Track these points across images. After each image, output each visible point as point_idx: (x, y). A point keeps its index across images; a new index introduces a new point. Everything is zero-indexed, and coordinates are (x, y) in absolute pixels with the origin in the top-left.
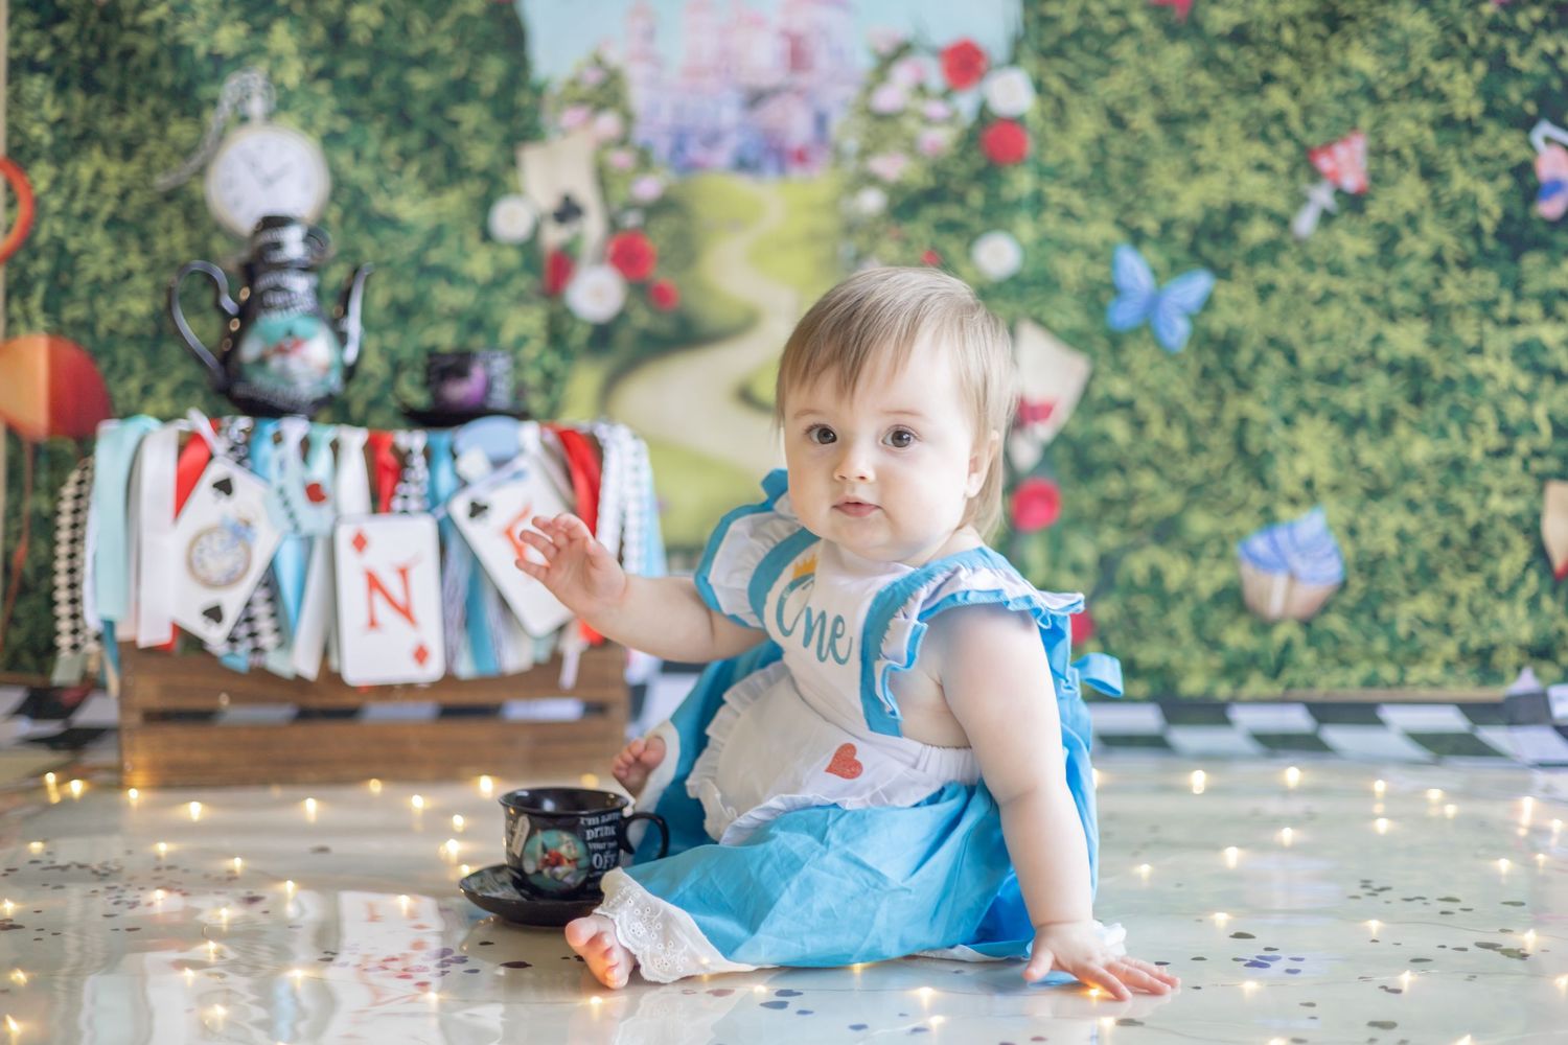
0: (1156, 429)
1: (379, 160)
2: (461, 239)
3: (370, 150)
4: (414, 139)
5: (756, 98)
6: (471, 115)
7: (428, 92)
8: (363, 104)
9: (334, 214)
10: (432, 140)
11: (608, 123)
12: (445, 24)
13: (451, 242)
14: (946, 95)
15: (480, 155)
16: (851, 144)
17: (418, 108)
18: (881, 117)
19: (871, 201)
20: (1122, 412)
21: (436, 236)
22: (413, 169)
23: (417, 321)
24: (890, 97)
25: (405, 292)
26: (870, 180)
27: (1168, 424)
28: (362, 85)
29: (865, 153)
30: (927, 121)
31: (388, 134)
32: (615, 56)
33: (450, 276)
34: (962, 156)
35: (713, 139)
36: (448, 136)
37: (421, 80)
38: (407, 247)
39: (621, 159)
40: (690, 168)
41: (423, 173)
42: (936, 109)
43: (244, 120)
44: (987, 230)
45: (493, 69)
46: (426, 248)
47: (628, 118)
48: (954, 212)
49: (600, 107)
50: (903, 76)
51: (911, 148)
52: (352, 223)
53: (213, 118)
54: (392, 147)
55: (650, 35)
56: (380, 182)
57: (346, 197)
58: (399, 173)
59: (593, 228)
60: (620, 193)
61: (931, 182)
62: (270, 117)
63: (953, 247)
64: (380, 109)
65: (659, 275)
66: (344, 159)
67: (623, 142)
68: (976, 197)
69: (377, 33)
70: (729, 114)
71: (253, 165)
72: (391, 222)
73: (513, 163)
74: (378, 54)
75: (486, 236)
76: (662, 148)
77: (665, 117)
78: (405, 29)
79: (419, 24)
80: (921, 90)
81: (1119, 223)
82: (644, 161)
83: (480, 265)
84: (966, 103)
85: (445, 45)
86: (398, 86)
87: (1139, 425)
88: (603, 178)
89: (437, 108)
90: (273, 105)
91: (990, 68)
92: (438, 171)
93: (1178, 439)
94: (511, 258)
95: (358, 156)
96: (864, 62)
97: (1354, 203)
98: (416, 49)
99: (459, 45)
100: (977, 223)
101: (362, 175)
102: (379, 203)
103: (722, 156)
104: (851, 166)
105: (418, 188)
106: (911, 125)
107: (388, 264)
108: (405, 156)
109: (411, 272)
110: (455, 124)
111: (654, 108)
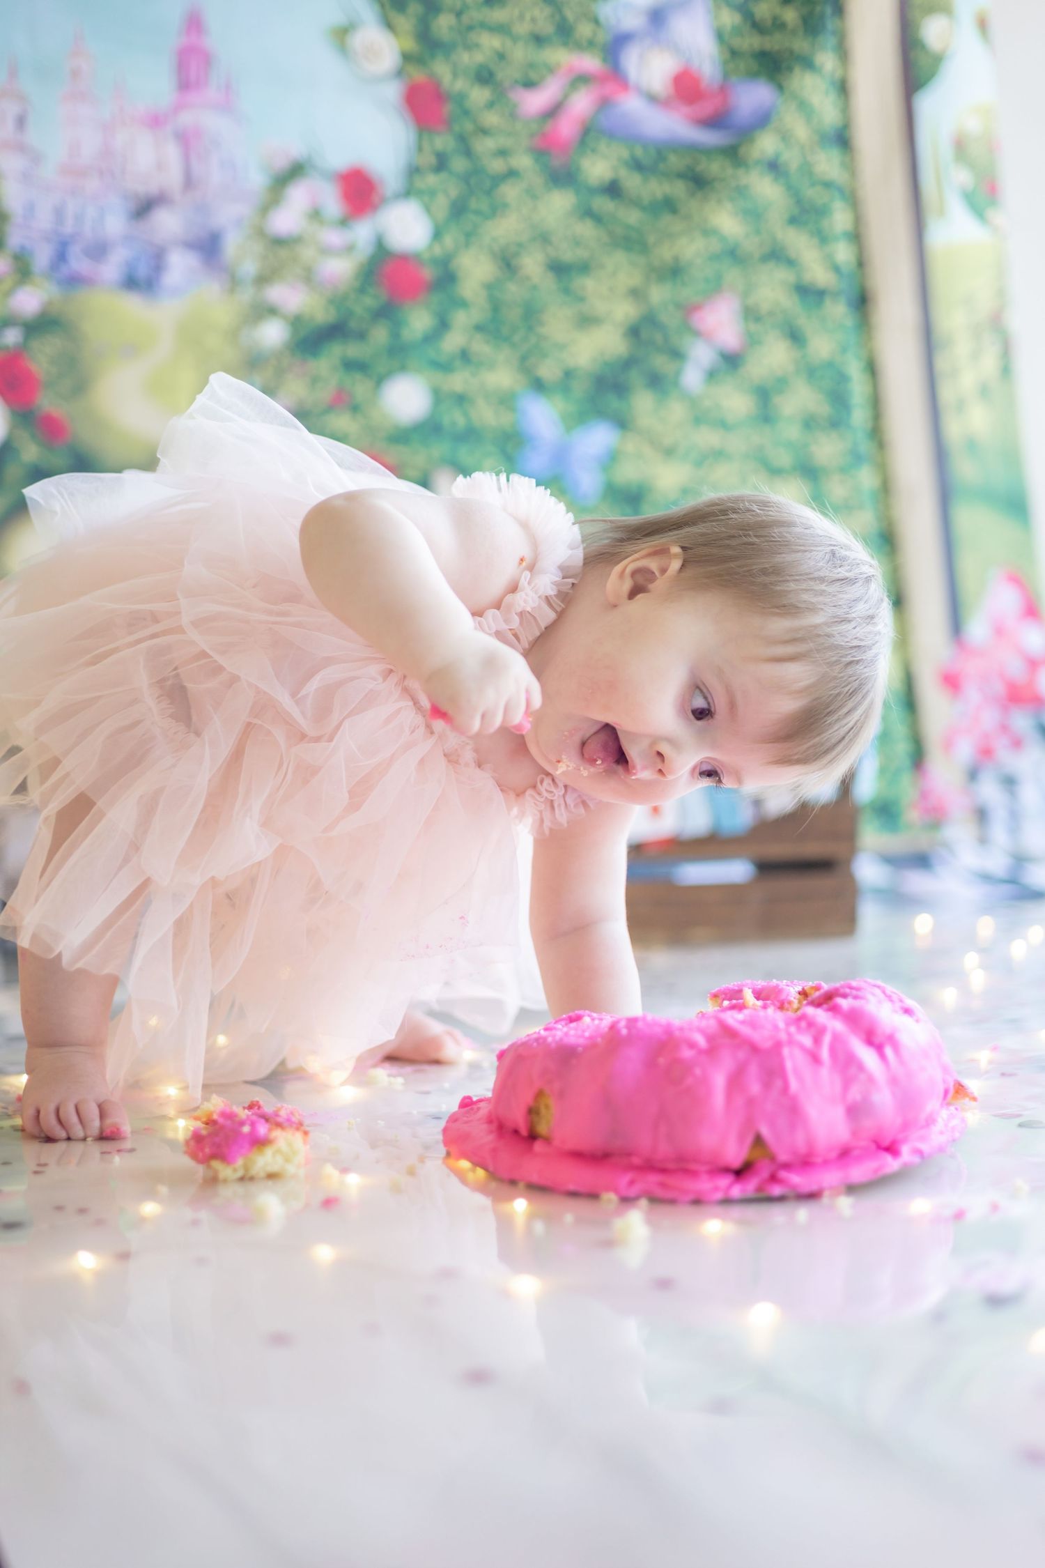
5: (144, 208)
14: (344, 223)
16: (249, 267)
18: (279, 242)
19: (273, 334)
24: (287, 219)
26: (271, 311)
29: (263, 280)
30: (326, 251)
34: (362, 290)
35: (99, 251)
40: (74, 281)
42: (333, 237)
44: (395, 371)
48: (354, 350)
50: (298, 197)
51: (308, 277)
55: (20, 122)
61: (332, 316)
63: (360, 387)
65: (46, 402)
68: (380, 335)
70: (115, 224)
76: (42, 257)
77: (44, 220)
80: (315, 215)
81: (521, 370)
82: (23, 269)
84: (363, 232)
91: (383, 200)
96: (257, 180)
97: (731, 361)
100: (384, 363)
103: (111, 269)
104: (246, 295)
106: (307, 253)
111: (30, 209)
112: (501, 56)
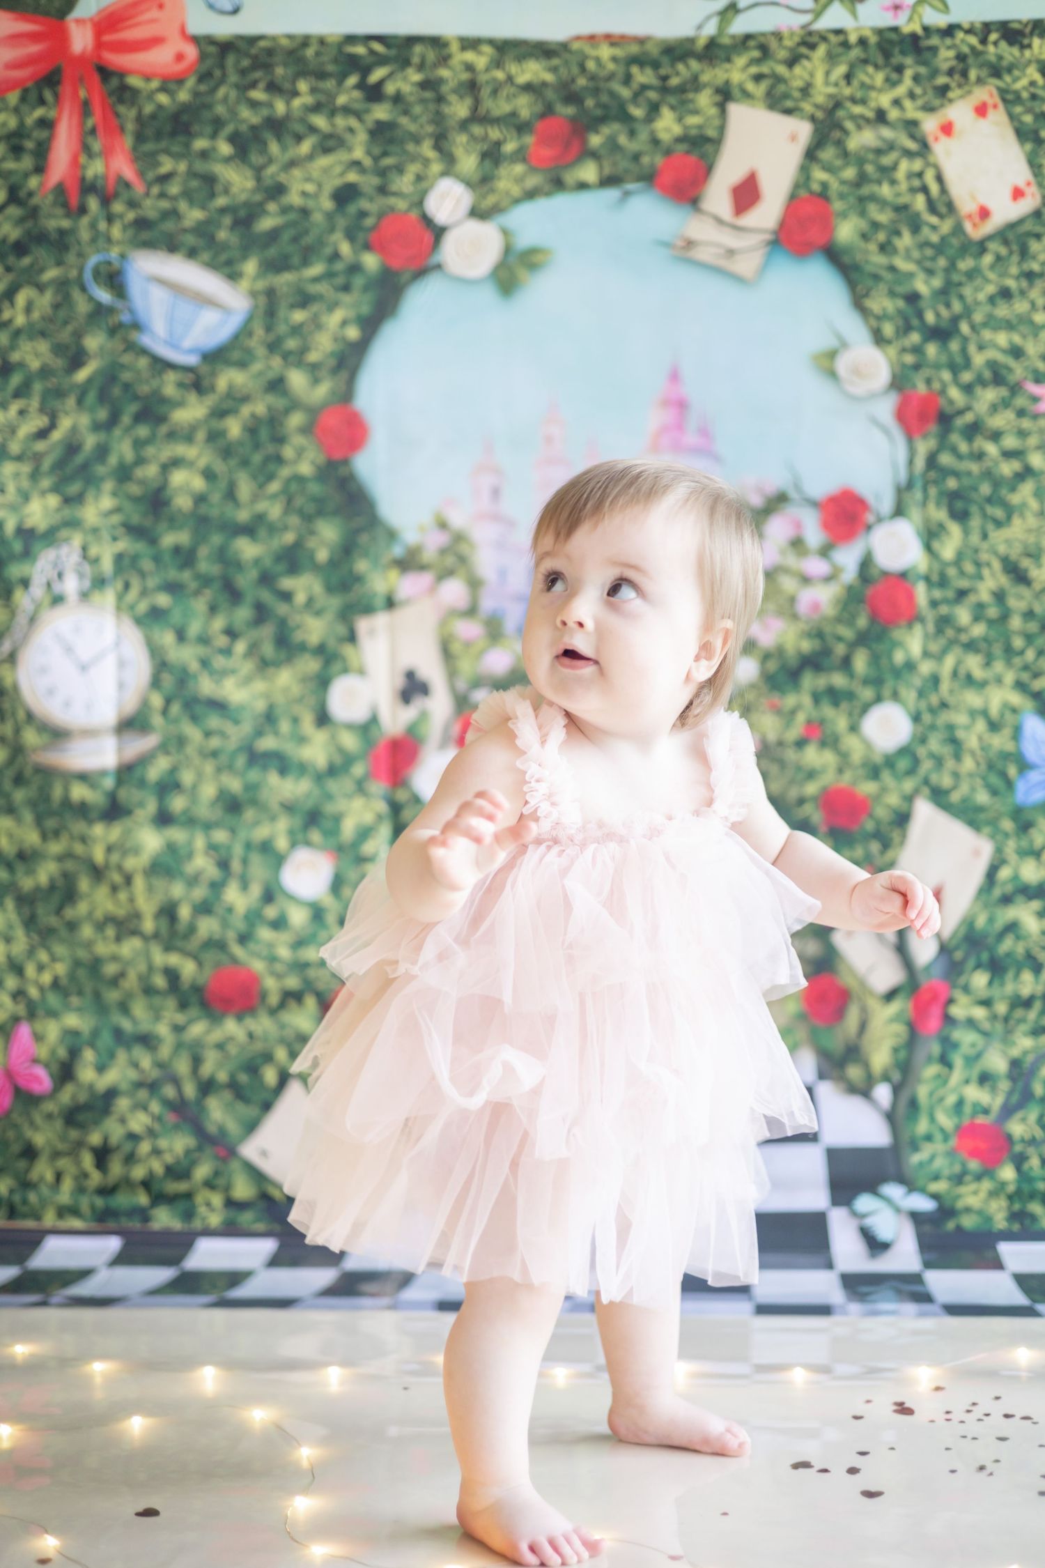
1: (204, 640)
2: (295, 720)
3: (194, 628)
4: (243, 614)
6: (303, 586)
7: (257, 561)
8: (186, 576)
9: (157, 701)
10: (261, 614)
11: (454, 591)
12: (274, 487)
13: (285, 726)
14: (825, 552)
15: (314, 629)
17: (245, 581)
19: (746, 670)
21: (269, 718)
22: (240, 647)
23: (249, 814)
25: (234, 785)
28: (185, 557)
30: (806, 580)
31: (213, 609)
32: (458, 519)
33: (283, 764)
34: (843, 616)
36: (282, 609)
37: (248, 549)
38: (236, 734)
39: (468, 630)
41: (253, 650)
42: (816, 566)
43: (58, 600)
44: (878, 699)
45: (328, 533)
46: (259, 733)
47: (475, 584)
48: (839, 680)
49: (445, 574)
50: (778, 530)
51: (790, 610)
52: (175, 708)
53: (23, 600)
54: (219, 623)
55: (496, 493)
56: (205, 663)
57: (168, 680)
58: (227, 652)
59: (439, 706)
60: (466, 667)
61: (806, 646)
62: (84, 596)
63: (839, 720)
64: (205, 581)
66: (167, 638)
67: (471, 611)
68: (860, 662)
69: (200, 499)
71: (69, 650)
72: (219, 706)
73: (352, 638)
74: (201, 522)
75: (323, 719)
76: (514, 616)
78: (231, 494)
79: (245, 488)
80: (797, 544)
81: (1020, 686)
82: (494, 631)
83: (316, 751)
84: (848, 558)
85: (275, 511)
86: (223, 556)
88: (447, 652)
89: (266, 579)
90: (87, 584)
91: (874, 521)
92: (268, 649)
94: (350, 741)
95: (181, 636)
98: (243, 516)
99: (289, 507)
100: (867, 694)
101: (187, 655)
102: (206, 686)
105: (247, 667)
106: (788, 584)
107: (214, 754)
108: (231, 633)
109: (241, 761)
110: (287, 596)
111: (503, 573)
112: (1017, 352)
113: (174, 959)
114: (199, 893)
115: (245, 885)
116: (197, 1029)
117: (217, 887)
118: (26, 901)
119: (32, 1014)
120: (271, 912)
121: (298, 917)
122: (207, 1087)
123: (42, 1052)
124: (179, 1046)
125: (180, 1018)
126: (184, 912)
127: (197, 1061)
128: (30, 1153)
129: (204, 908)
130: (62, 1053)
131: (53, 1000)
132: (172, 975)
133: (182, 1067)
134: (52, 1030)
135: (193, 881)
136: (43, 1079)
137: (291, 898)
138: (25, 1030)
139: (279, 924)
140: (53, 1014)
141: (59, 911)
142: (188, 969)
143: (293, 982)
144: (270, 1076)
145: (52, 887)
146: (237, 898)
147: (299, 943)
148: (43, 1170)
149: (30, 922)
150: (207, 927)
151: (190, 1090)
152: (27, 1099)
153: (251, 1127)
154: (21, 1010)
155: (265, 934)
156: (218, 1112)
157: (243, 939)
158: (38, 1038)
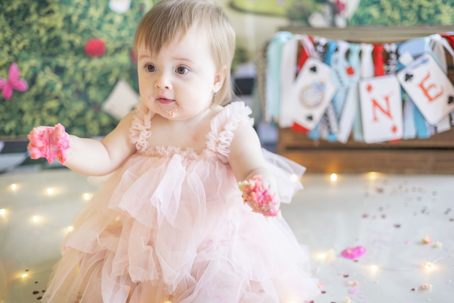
0: (388, 12)
20: (375, 5)
27: (393, 10)
87: (382, 10)
93: (396, 15)
113: (72, 37)
114: (80, 11)
115: (97, 7)
116: (83, 63)
117: (87, 8)
118: (9, 16)
119: (17, 59)
120: (108, 17)
121: (118, 20)
122: (88, 85)
123: (23, 74)
124: (76, 71)
125: (77, 58)
126: (75, 19)
127: (84, 76)
128: (21, 112)
129: (82, 17)
130: (31, 74)
131: (24, 54)
132: (71, 43)
133: (78, 77)
134: (26, 66)
135: (77, 6)
136: (24, 85)
137: (115, 13)
138: (14, 67)
139: (111, 22)
140: (24, 60)
141: (23, 19)
142: (78, 41)
143: (118, 44)
144: (112, 79)
145: (19, 10)
146: (95, 13)
147: (120, 29)
148: (27, 118)
149: (11, 24)
150: (84, 24)
151: (82, 86)
152: (18, 93)
153: (106, 98)
154: (12, 57)
155: (106, 27)
156: (93, 94)
157: (99, 28)
158: (21, 69)
